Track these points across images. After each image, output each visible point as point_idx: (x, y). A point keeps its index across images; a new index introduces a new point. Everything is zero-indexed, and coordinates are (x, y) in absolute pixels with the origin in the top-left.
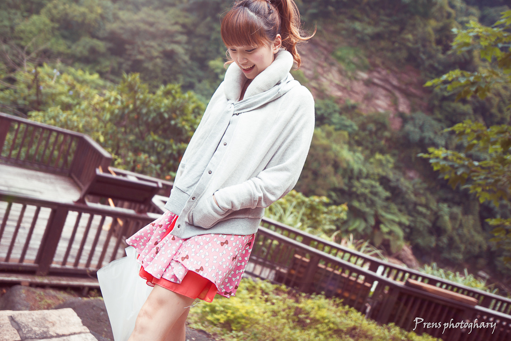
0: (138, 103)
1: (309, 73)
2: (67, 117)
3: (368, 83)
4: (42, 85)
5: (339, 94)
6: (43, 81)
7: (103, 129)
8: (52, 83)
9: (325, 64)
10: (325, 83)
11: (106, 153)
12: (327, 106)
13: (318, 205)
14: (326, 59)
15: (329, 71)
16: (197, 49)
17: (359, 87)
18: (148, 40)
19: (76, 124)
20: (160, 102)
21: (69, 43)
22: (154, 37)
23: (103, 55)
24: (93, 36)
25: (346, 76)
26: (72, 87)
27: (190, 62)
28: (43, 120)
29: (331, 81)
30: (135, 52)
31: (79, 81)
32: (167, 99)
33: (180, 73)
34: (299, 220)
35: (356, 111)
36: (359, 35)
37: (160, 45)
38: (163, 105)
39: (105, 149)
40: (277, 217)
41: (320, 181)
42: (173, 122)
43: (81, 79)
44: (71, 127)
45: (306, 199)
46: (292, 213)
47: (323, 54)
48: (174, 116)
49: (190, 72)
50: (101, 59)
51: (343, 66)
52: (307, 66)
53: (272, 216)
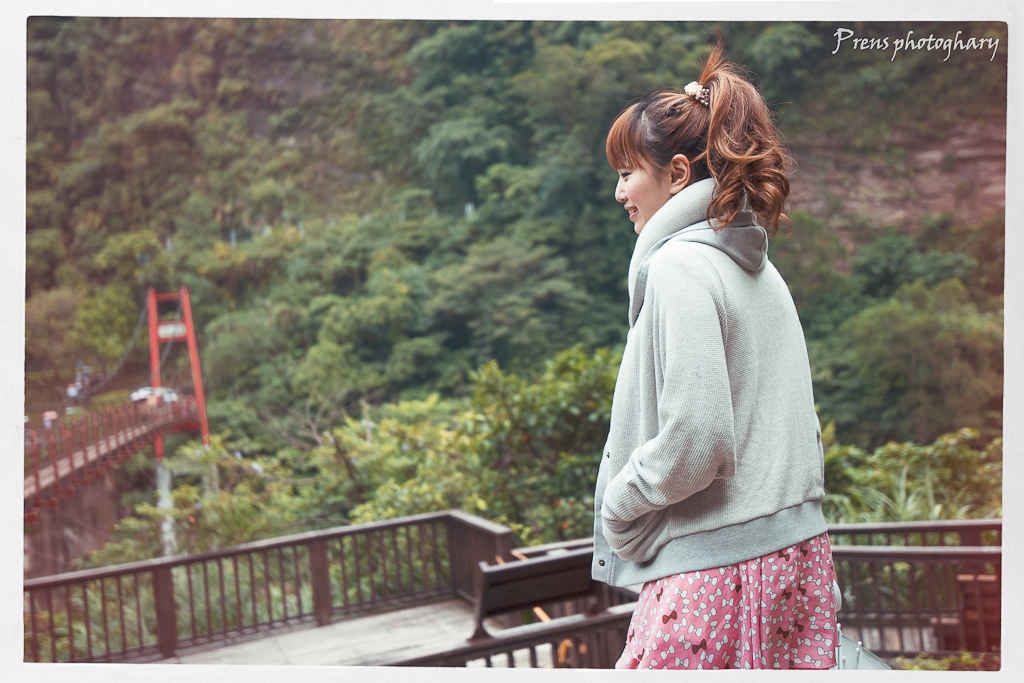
0: (516, 411)
1: (818, 206)
2: (410, 492)
3: (949, 166)
4: (353, 455)
5: (900, 214)
6: (353, 448)
7: (477, 488)
8: (367, 445)
9: (840, 176)
10: (859, 208)
11: (497, 528)
12: (888, 249)
13: (960, 451)
14: (838, 165)
15: (856, 183)
16: (592, 270)
17: (931, 182)
18: (499, 296)
19: (429, 498)
20: (554, 392)
21: (378, 366)
22: (507, 285)
23: (440, 358)
24: (412, 334)
25: (896, 174)
26: (401, 436)
27: (590, 299)
28: (374, 515)
29: (870, 200)
30: (489, 327)
31: (410, 421)
32: (565, 380)
33: (581, 325)
34: (931, 501)
35: (953, 229)
36: (881, 89)
37: (524, 295)
38: (561, 395)
39: (495, 522)
40: (879, 512)
41: (952, 401)
42: (593, 417)
43: (411, 415)
44: (423, 506)
45: (929, 450)
46: (908, 492)
47: (826, 159)
48: (590, 404)
49: (600, 316)
50: (439, 367)
51: (879, 161)
52: (808, 196)
53: (866, 515)
